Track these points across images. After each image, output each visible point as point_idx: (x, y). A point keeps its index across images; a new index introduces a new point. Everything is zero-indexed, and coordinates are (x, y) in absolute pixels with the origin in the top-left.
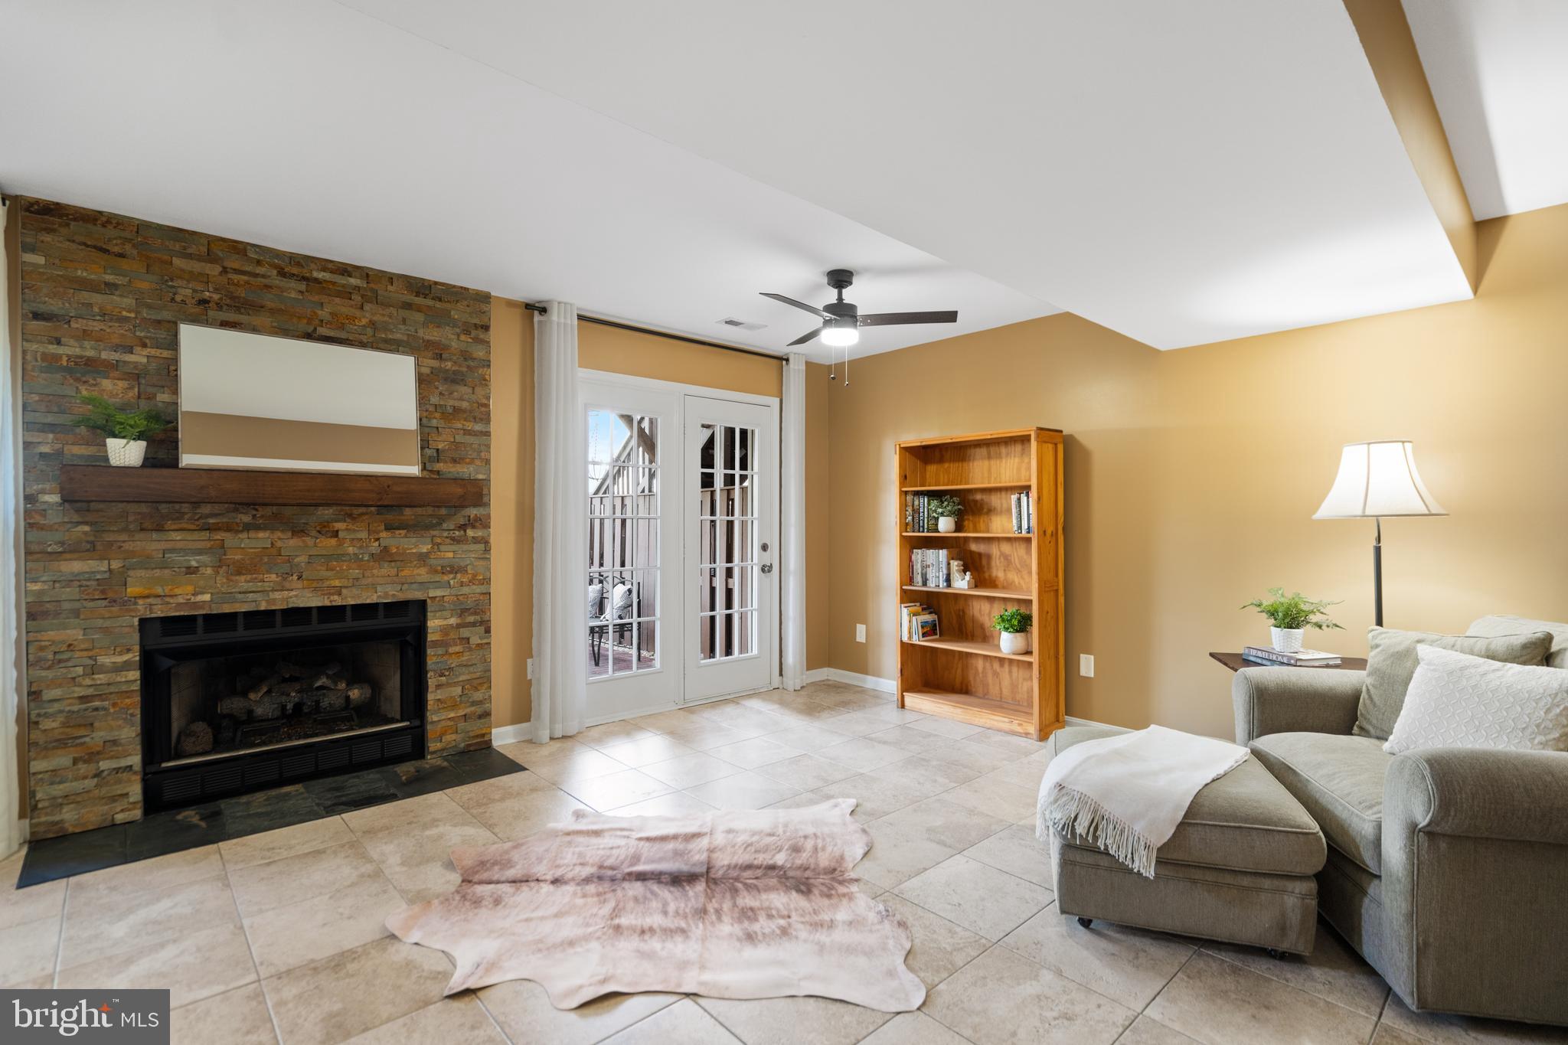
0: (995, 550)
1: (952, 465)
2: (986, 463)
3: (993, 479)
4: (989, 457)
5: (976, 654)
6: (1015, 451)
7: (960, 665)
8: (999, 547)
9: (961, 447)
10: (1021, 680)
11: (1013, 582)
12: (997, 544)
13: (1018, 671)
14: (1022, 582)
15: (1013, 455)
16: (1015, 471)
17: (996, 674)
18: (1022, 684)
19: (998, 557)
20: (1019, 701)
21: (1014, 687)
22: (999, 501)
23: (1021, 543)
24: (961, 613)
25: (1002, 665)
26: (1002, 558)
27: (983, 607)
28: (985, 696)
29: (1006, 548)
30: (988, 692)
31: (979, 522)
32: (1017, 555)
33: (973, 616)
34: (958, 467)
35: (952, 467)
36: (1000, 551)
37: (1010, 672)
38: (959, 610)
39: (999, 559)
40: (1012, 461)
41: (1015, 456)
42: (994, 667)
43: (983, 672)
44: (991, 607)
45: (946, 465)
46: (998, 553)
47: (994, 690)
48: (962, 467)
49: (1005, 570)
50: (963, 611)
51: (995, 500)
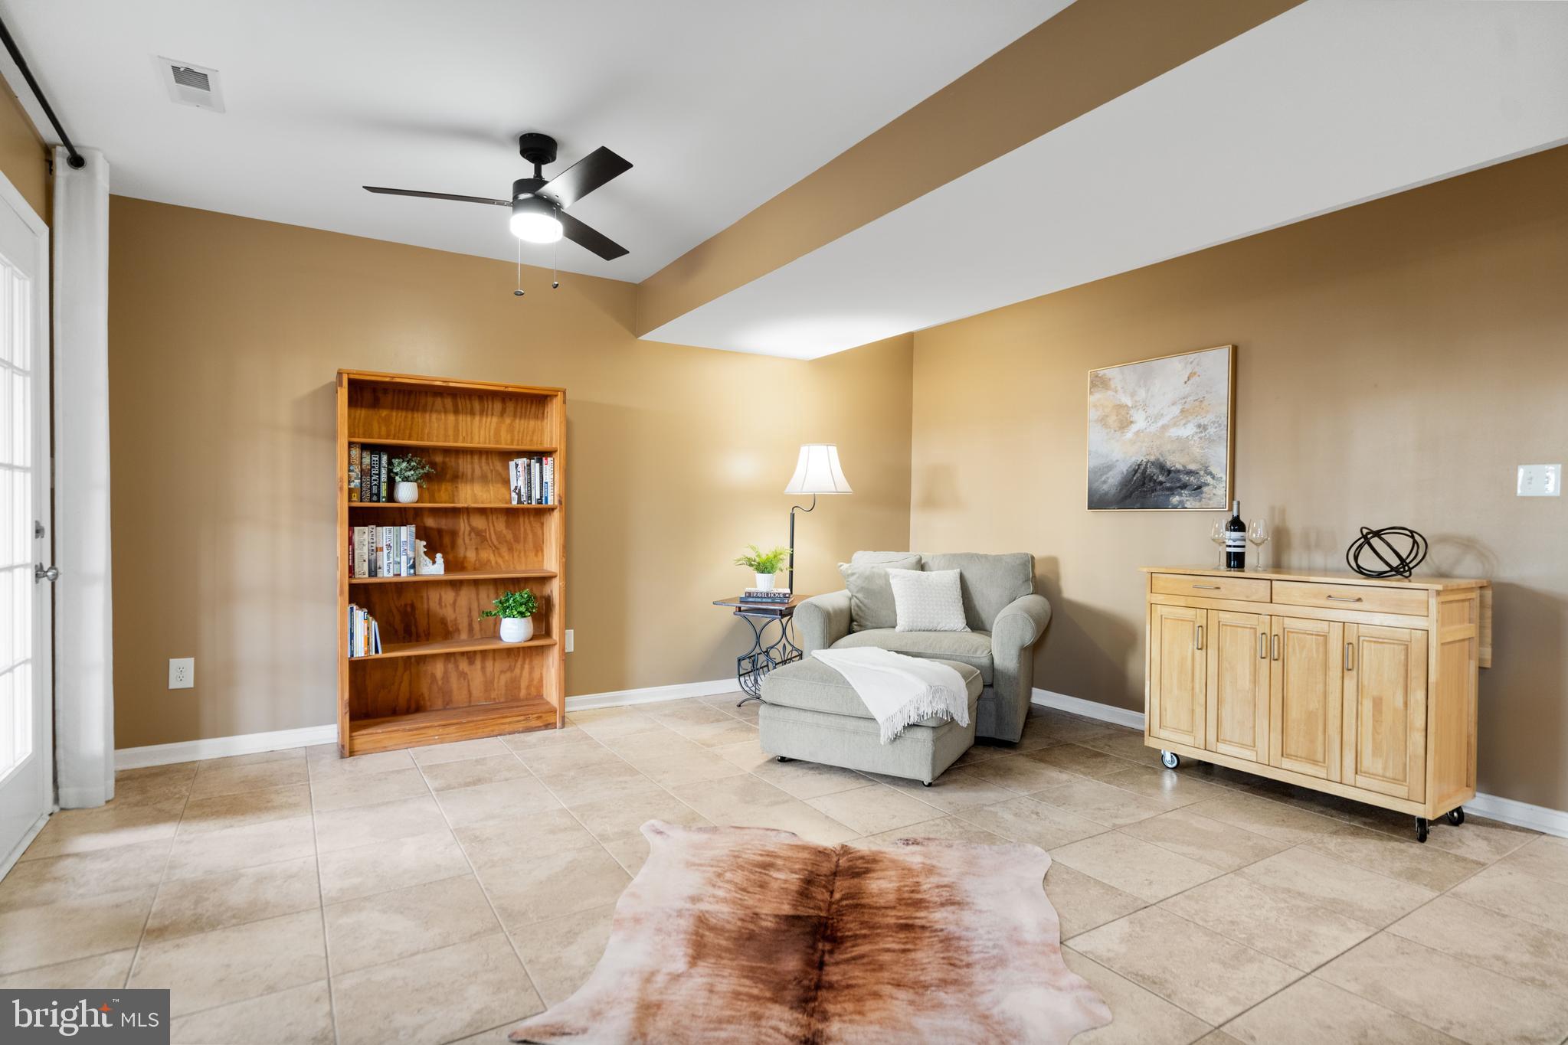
0: (463, 525)
1: (394, 414)
2: (451, 418)
3: (461, 438)
4: (456, 412)
5: (434, 656)
6: (493, 408)
7: (406, 677)
8: (469, 522)
9: (410, 392)
10: (497, 674)
11: (489, 561)
12: (465, 517)
13: (494, 665)
14: (500, 561)
15: (490, 412)
16: (492, 432)
17: (463, 675)
18: (499, 678)
19: (467, 533)
20: (494, 699)
21: (488, 685)
22: (469, 466)
23: (499, 516)
24: (409, 609)
25: (471, 662)
26: (473, 534)
27: (444, 596)
28: (448, 705)
29: (479, 522)
30: (451, 701)
31: (439, 491)
32: (495, 530)
33: (428, 610)
34: (406, 417)
35: (397, 417)
36: (470, 525)
37: (483, 668)
38: (406, 605)
39: (470, 534)
40: (489, 419)
41: (492, 415)
42: (461, 668)
43: (443, 678)
44: (457, 595)
45: (384, 413)
46: (468, 529)
47: (459, 695)
48: (413, 418)
49: (477, 549)
50: (413, 606)
51: (464, 465)
